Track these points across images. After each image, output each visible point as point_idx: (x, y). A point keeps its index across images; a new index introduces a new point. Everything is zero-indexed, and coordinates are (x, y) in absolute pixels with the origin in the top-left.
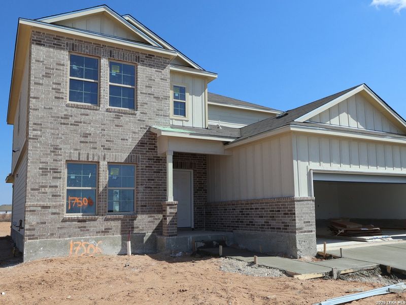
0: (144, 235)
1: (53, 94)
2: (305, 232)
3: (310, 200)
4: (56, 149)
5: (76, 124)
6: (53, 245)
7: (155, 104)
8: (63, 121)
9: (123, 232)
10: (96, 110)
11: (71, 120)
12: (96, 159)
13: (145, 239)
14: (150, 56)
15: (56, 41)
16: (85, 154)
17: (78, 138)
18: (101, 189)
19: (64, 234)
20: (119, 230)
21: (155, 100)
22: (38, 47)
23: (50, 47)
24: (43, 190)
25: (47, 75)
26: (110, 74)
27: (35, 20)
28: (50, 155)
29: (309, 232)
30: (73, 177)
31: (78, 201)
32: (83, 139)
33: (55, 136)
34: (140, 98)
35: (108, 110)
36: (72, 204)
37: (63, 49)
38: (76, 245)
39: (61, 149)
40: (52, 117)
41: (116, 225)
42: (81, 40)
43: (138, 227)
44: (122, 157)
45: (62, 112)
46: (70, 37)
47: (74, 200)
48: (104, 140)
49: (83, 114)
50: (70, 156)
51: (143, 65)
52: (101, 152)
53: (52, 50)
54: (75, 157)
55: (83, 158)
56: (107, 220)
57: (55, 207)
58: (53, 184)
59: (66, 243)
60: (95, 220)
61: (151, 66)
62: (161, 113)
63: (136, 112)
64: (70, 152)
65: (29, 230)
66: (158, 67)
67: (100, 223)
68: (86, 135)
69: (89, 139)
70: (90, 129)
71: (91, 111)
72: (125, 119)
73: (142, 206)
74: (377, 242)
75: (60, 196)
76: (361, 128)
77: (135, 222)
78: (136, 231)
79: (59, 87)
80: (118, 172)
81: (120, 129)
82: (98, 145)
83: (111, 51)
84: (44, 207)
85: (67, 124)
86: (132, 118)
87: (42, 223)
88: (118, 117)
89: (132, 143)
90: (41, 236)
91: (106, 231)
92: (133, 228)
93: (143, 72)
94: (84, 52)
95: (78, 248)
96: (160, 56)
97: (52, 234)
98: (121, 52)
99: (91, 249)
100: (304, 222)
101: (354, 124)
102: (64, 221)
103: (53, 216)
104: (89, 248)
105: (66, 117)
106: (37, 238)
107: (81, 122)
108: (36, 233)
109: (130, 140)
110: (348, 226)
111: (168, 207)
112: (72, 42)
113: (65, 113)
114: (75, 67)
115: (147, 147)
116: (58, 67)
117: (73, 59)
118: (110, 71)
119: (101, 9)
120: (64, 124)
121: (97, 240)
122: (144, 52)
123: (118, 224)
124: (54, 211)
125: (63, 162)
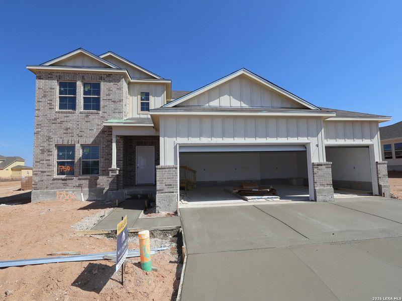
0: (104, 189)
1: (48, 107)
2: (166, 192)
3: (173, 168)
4: (49, 138)
5: (61, 122)
6: (47, 193)
7: (113, 106)
8: (53, 122)
9: (90, 187)
10: (73, 113)
11: (59, 121)
12: (73, 143)
13: (104, 191)
14: (109, 75)
15: (49, 75)
16: (66, 141)
17: (62, 131)
18: (76, 161)
19: (54, 187)
20: (87, 186)
21: (113, 103)
22: (40, 80)
23: (46, 79)
24: (42, 162)
25: (45, 96)
26: (84, 90)
27: (40, 65)
28: (46, 142)
29: (171, 192)
30: (61, 154)
31: (64, 168)
32: (65, 132)
33: (49, 131)
34: (102, 103)
35: (81, 113)
36: (60, 170)
37: (54, 79)
38: (61, 194)
39: (52, 138)
40: (47, 120)
41: (85, 183)
42: (64, 72)
43: (100, 184)
44: (90, 141)
45: (53, 116)
46: (58, 72)
47: (61, 167)
48: (78, 131)
49: (65, 117)
50: (58, 142)
51: (105, 81)
52: (76, 139)
53: (47, 81)
54: (60, 143)
55: (65, 143)
56: (79, 179)
57: (49, 172)
58: (47, 159)
59: (55, 193)
60: (72, 179)
61: (110, 81)
62: (116, 111)
63: (99, 112)
64: (57, 140)
65: (34, 184)
66: (115, 81)
67: (75, 181)
68: (67, 129)
69: (69, 131)
70: (70, 125)
71: (71, 114)
72: (91, 117)
73: (102, 171)
74: (258, 202)
75: (51, 165)
76: (244, 105)
77: (98, 181)
78: (98, 186)
79: (51, 102)
80: (88, 150)
81: (89, 124)
82: (75, 134)
83: (83, 76)
84: (42, 172)
85: (56, 123)
86: (96, 116)
87: (41, 181)
88: (87, 116)
89: (96, 132)
90: (41, 188)
91: (80, 186)
92: (96, 184)
93: (104, 86)
94: (67, 79)
95: (62, 196)
96: (116, 74)
97: (47, 187)
98: (90, 76)
99: (70, 197)
100: (166, 185)
101: (236, 103)
102: (54, 180)
103: (48, 177)
104: (68, 196)
105: (55, 119)
106: (38, 189)
107: (64, 122)
108: (38, 186)
109: (95, 130)
110: (244, 187)
111: (110, 172)
112: (59, 74)
113: (55, 117)
114: (62, 89)
115: (106, 133)
116: (51, 90)
117: (61, 85)
118: (84, 88)
119: (79, 51)
120: (54, 123)
121: (73, 192)
122: (105, 73)
123: (87, 182)
124: (48, 174)
125: (54, 145)
